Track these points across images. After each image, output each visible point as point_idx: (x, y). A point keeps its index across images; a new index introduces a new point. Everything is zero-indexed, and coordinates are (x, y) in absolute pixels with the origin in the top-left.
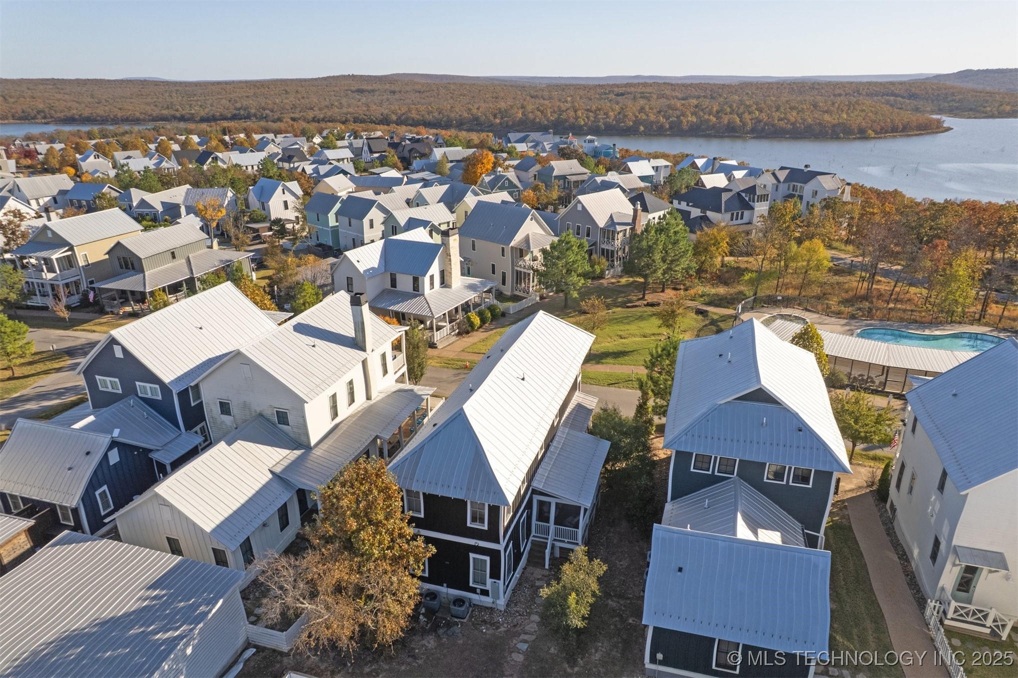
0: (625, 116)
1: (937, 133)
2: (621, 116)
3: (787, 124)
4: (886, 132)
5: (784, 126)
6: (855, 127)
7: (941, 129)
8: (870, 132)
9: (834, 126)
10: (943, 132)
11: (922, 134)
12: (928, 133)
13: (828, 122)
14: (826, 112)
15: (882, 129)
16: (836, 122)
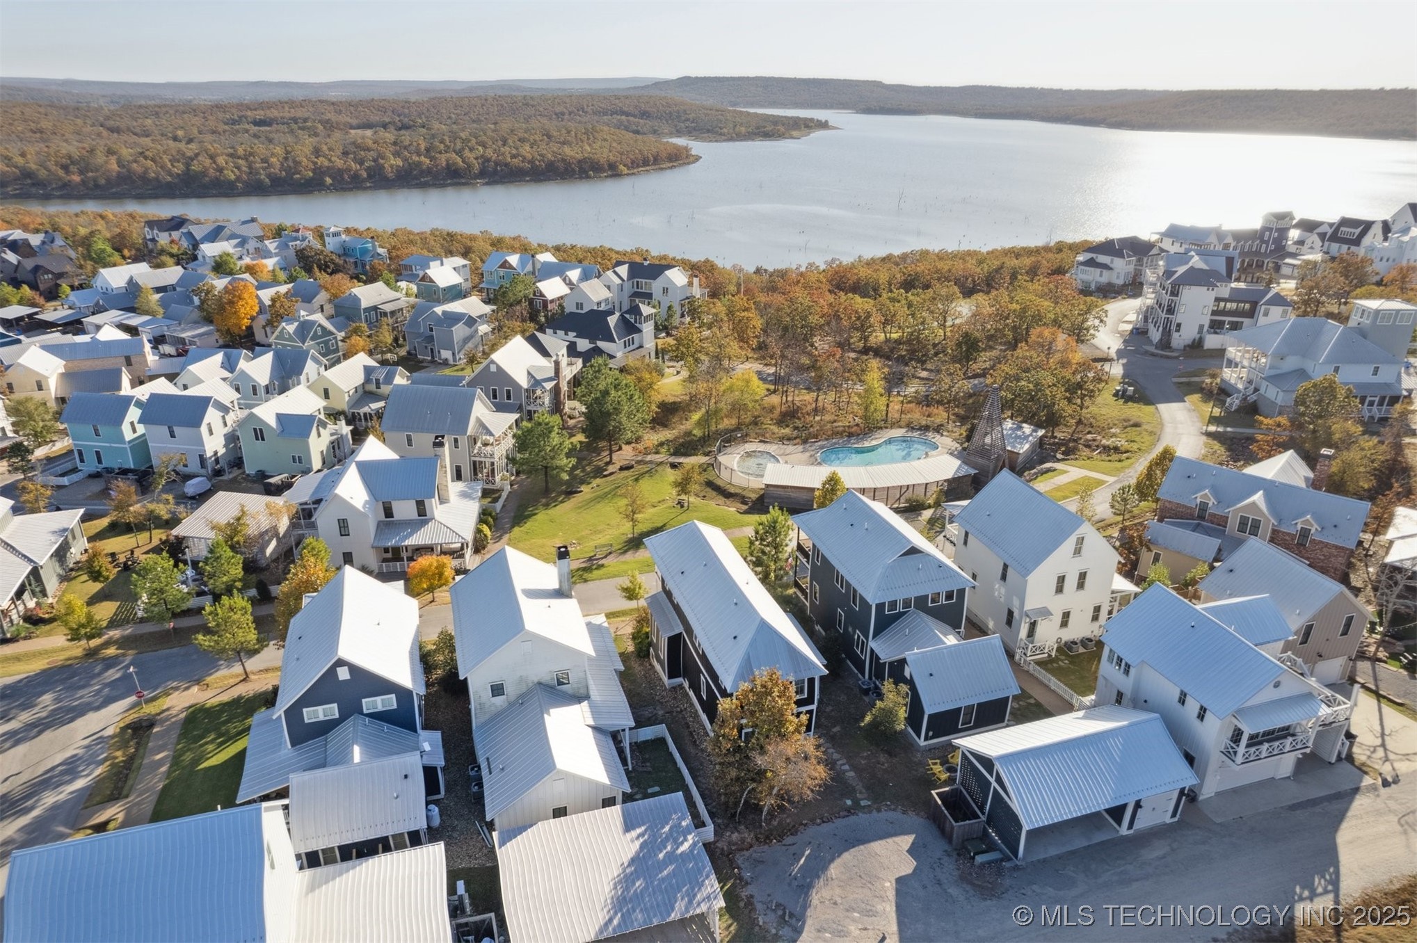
0: (297, 163)
1: (689, 164)
2: (291, 164)
3: (523, 162)
4: (638, 166)
5: (521, 165)
6: (602, 161)
7: (692, 159)
8: (621, 167)
9: (579, 161)
10: (694, 162)
11: (675, 167)
12: (681, 165)
13: (571, 157)
14: (564, 143)
15: (633, 162)
16: (579, 156)
